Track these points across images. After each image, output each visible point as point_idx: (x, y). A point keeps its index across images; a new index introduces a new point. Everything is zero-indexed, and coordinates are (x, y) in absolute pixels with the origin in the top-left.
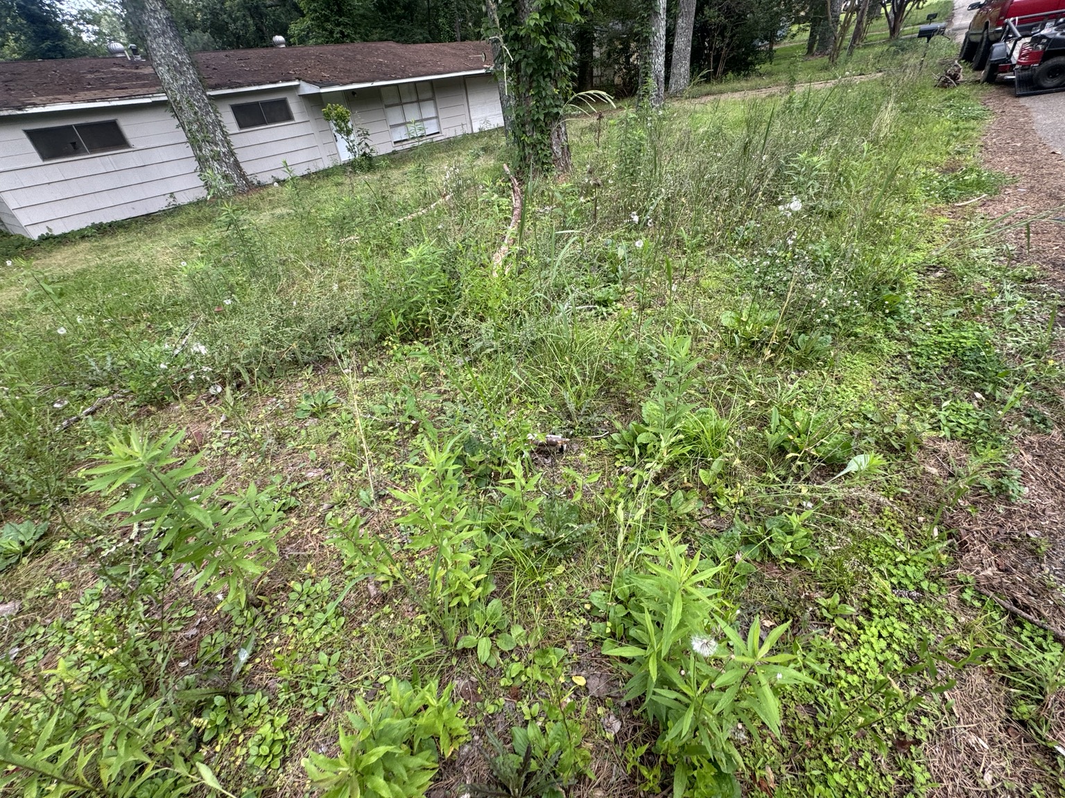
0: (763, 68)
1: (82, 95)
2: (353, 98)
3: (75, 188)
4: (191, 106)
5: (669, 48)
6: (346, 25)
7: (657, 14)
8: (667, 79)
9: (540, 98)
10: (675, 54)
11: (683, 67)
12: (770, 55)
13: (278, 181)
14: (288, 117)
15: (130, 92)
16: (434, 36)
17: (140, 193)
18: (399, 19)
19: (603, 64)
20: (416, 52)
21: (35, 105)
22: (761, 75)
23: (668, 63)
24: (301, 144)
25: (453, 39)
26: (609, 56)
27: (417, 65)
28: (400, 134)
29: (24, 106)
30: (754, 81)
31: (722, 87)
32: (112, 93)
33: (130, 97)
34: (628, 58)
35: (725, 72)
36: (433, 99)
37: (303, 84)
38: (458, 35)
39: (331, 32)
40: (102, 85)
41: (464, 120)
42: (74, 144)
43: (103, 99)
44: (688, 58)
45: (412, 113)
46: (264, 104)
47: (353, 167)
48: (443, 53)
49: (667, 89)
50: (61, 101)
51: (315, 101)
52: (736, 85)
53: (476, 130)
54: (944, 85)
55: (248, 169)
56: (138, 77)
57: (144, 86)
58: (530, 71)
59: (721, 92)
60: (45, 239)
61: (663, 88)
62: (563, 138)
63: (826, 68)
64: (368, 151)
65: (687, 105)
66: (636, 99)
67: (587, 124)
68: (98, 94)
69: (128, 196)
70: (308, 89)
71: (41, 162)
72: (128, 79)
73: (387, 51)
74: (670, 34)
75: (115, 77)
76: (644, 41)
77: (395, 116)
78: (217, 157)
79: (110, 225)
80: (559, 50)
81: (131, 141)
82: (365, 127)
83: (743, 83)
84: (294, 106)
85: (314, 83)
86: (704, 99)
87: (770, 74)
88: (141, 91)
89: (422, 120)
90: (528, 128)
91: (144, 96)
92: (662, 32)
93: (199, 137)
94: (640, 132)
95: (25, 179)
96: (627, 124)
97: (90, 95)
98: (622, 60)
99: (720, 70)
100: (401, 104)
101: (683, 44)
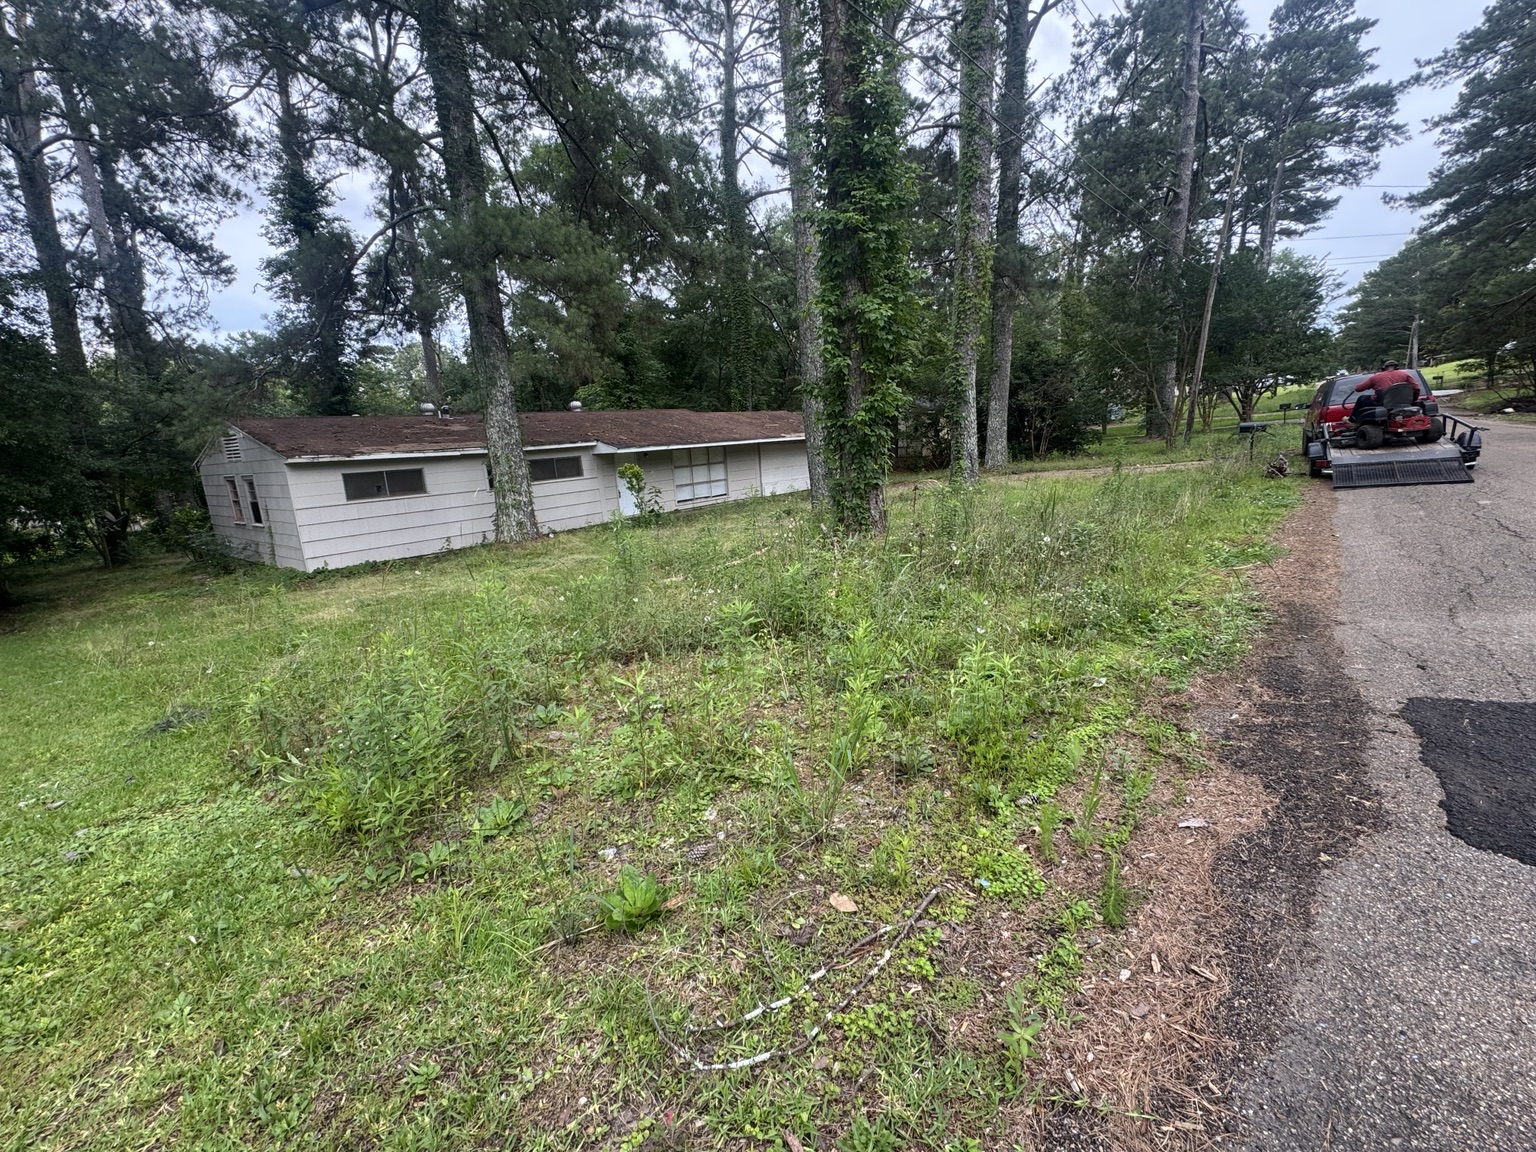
0: (1094, 447)
1: (402, 446)
2: (644, 459)
3: (365, 527)
4: (509, 461)
5: (982, 427)
6: (635, 392)
7: (967, 403)
8: (982, 454)
9: (860, 470)
10: (989, 433)
11: (999, 445)
12: (1098, 437)
13: (554, 533)
14: (578, 472)
15: (443, 445)
16: (725, 404)
17: (420, 535)
18: (688, 388)
19: (908, 437)
20: (710, 419)
21: (362, 453)
22: (1089, 455)
23: (982, 440)
24: (585, 498)
25: (743, 408)
26: (916, 429)
27: (713, 431)
28: (686, 494)
29: (354, 454)
30: (1082, 461)
31: (1046, 464)
32: (428, 446)
33: (443, 450)
34: (937, 432)
35: (1049, 450)
36: (724, 462)
37: (600, 444)
38: (750, 404)
39: (620, 397)
40: (418, 439)
41: (756, 484)
42: (379, 488)
43: (419, 451)
44: (1005, 435)
45: (700, 474)
46: (558, 460)
47: (637, 522)
48: (738, 421)
49: (982, 464)
50: (384, 451)
51: (608, 461)
52: (1062, 464)
53: (767, 493)
54: (1271, 475)
55: (540, 517)
56: (450, 433)
57: (454, 441)
58: (854, 451)
59: (1044, 470)
60: (318, 572)
61: (977, 465)
62: (881, 504)
63: (1162, 452)
64: (656, 508)
65: (1003, 480)
66: (948, 472)
67: (897, 494)
68: (415, 446)
69: (407, 537)
70: (604, 449)
71: (344, 501)
72: (440, 435)
73: (681, 417)
74: (983, 414)
75: (428, 433)
76: (956, 425)
77: (683, 476)
78: (517, 506)
79: (385, 563)
80: (880, 437)
81: (429, 488)
82: (658, 486)
83: (1071, 463)
84: (586, 463)
85: (612, 444)
86: (1024, 477)
87: (1100, 455)
88: (453, 445)
89: (709, 482)
90: (847, 494)
91: (455, 449)
92: (973, 417)
93: (507, 487)
94: (953, 502)
95: (326, 515)
96: (941, 497)
97: (408, 446)
98: (931, 434)
99: (1043, 448)
100: (691, 466)
101: (998, 422)
